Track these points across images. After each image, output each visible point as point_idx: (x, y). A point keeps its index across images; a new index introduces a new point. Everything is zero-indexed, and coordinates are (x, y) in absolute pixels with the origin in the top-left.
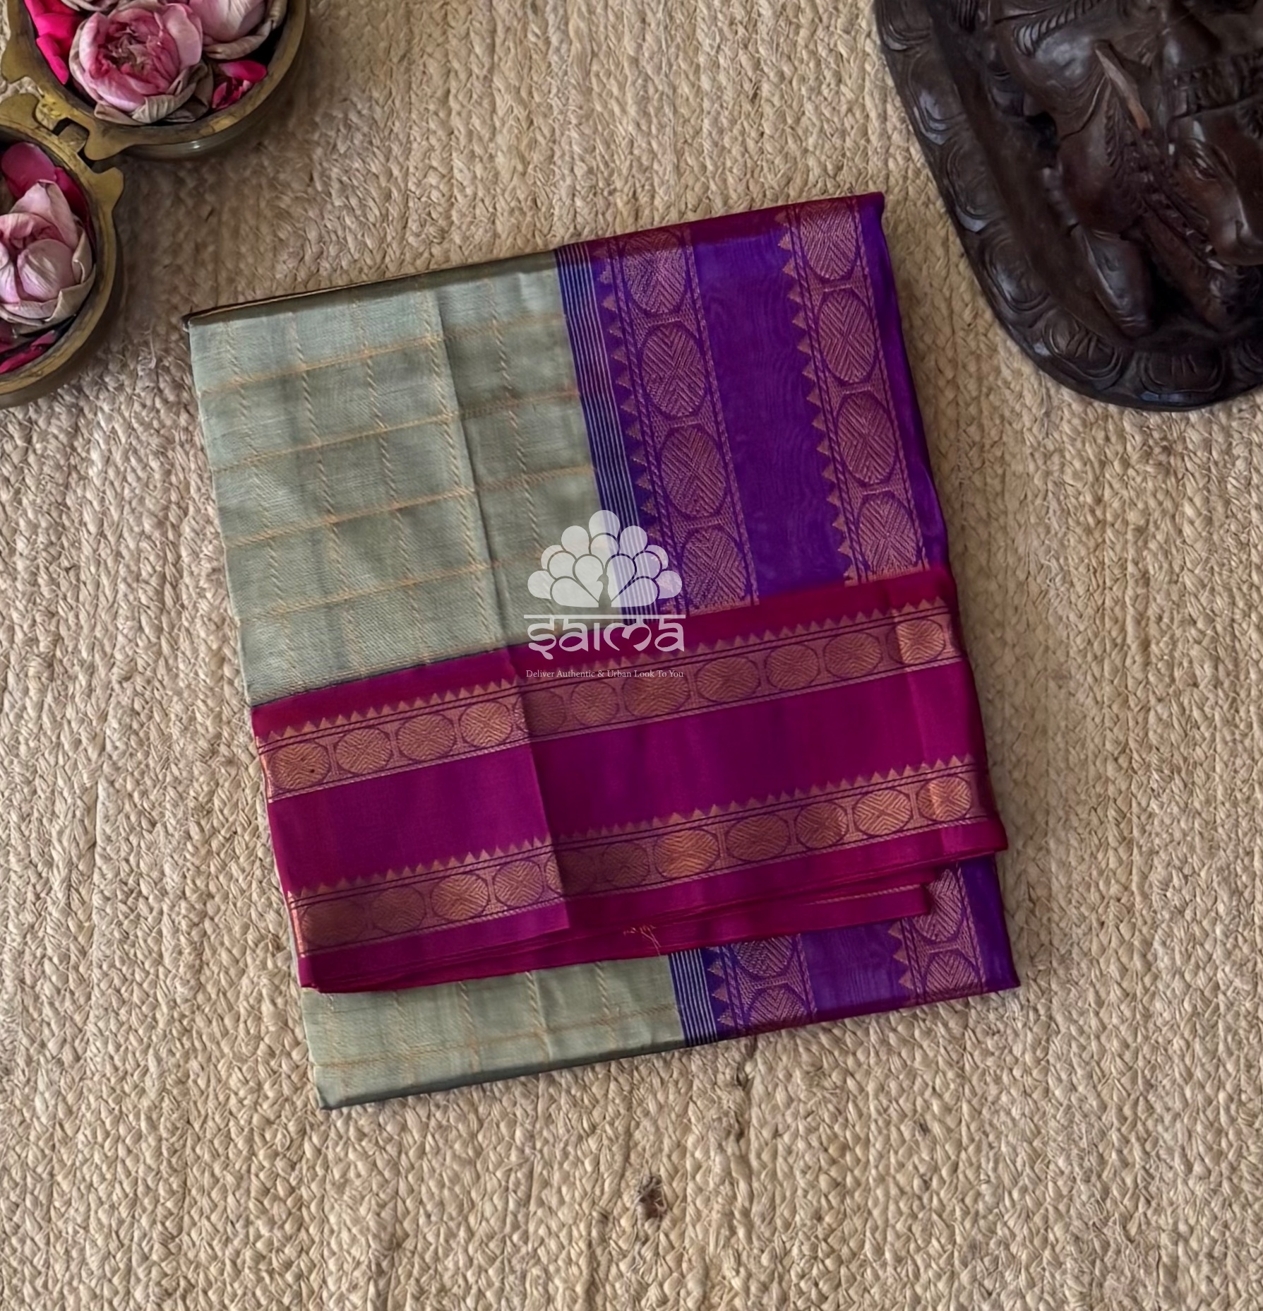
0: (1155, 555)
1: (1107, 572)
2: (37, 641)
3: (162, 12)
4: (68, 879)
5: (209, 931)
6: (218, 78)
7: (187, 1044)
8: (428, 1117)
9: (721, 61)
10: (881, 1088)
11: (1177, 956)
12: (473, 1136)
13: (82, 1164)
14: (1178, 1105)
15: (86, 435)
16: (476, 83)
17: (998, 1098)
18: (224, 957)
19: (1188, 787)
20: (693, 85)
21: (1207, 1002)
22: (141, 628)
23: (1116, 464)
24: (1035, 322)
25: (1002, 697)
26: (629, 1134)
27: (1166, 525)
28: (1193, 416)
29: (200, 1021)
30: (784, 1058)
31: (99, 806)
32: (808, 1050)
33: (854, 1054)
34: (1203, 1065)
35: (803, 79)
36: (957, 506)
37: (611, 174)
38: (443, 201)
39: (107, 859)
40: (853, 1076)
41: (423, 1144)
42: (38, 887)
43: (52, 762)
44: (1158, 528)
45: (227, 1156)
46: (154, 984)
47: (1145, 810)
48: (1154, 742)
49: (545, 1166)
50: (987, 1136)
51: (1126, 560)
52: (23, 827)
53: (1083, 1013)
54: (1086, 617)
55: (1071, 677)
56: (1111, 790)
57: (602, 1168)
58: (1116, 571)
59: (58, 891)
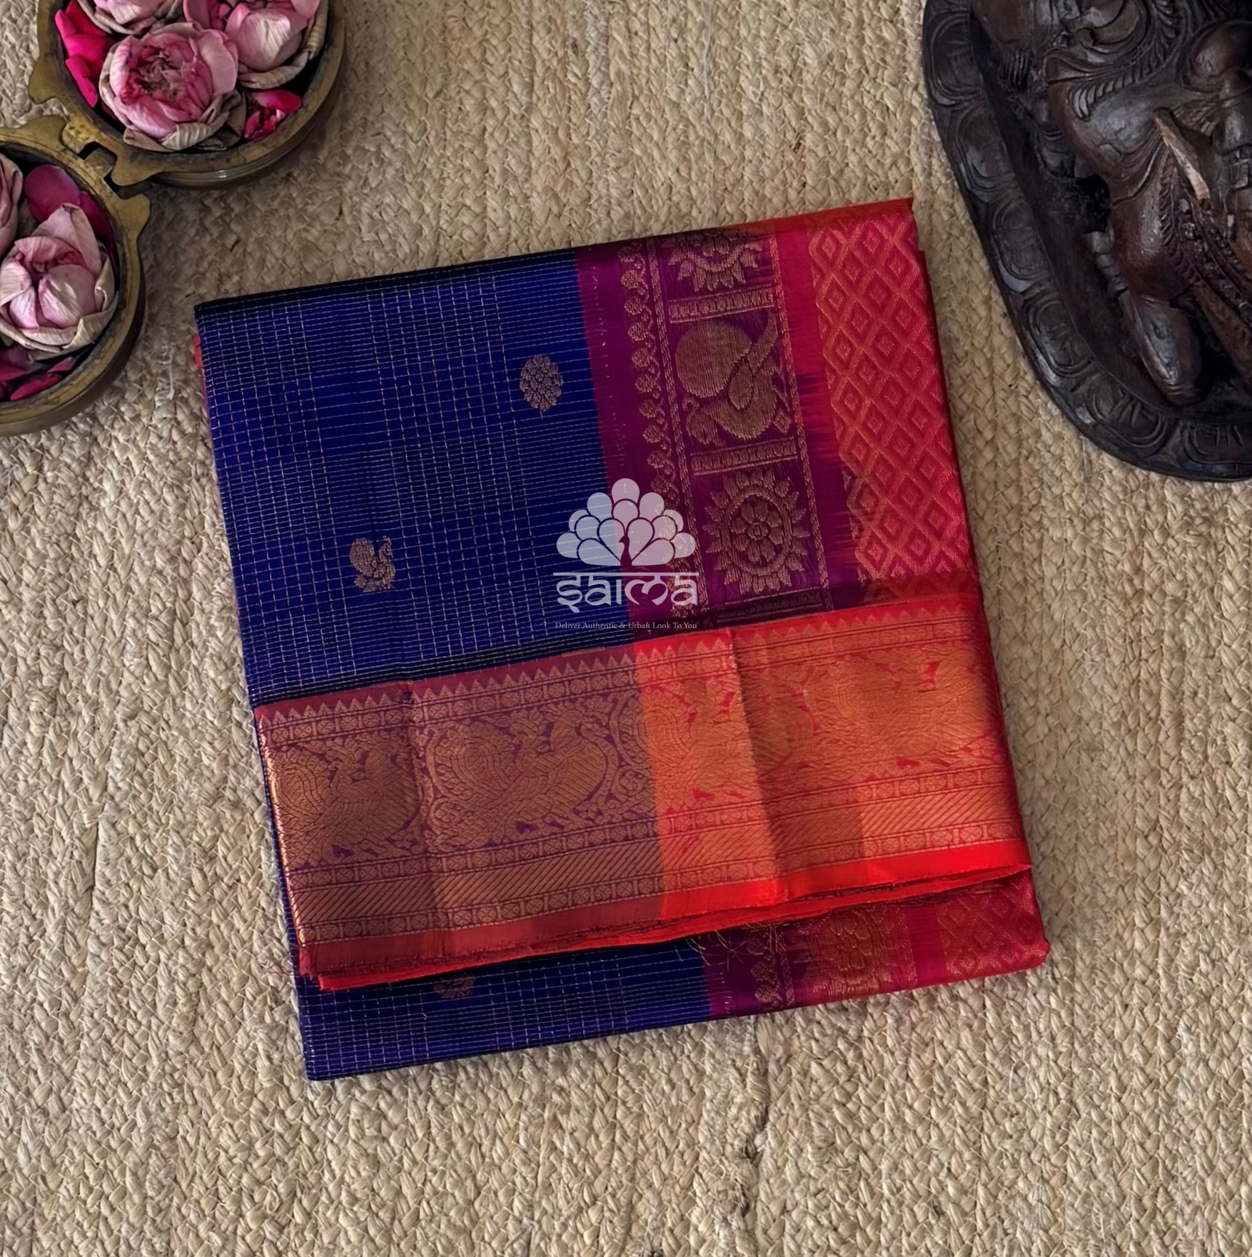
0: (1193, 629)
1: (1144, 643)
2: (41, 674)
3: (196, 38)
4: (63, 922)
5: (206, 982)
6: (252, 106)
7: (178, 1099)
8: (424, 1184)
9: (765, 109)
10: (895, 1167)
11: (1202, 1044)
12: (472, 1203)
13: (63, 1220)
14: (1198, 1198)
15: (100, 465)
16: (513, 122)
17: (1014, 1182)
18: (220, 1009)
19: (1219, 869)
20: (735, 132)
21: (1232, 1092)
22: (149, 667)
23: (1156, 532)
24: (1079, 385)
25: (1033, 767)
26: (631, 1207)
27: (1204, 598)
28: (1236, 488)
29: (192, 1078)
30: (796, 1133)
31: (99, 849)
32: (821, 1125)
33: (869, 1131)
34: (1225, 1158)
35: (847, 131)
36: (994, 570)
37: (649, 218)
38: (475, 240)
39: (105, 902)
40: (866, 1153)
41: (417, 1211)
42: (31, 929)
43: (51, 801)
44: (1196, 601)
45: (214, 1217)
46: (145, 1036)
47: (1173, 891)
48: (1186, 821)
49: (542, 1239)
50: (1003, 1222)
51: (1163, 632)
52: (19, 866)
53: (1105, 1098)
54: (1121, 689)
55: (1103, 750)
56: (1140, 869)
57: (602, 1241)
58: (1153, 643)
59: (53, 934)
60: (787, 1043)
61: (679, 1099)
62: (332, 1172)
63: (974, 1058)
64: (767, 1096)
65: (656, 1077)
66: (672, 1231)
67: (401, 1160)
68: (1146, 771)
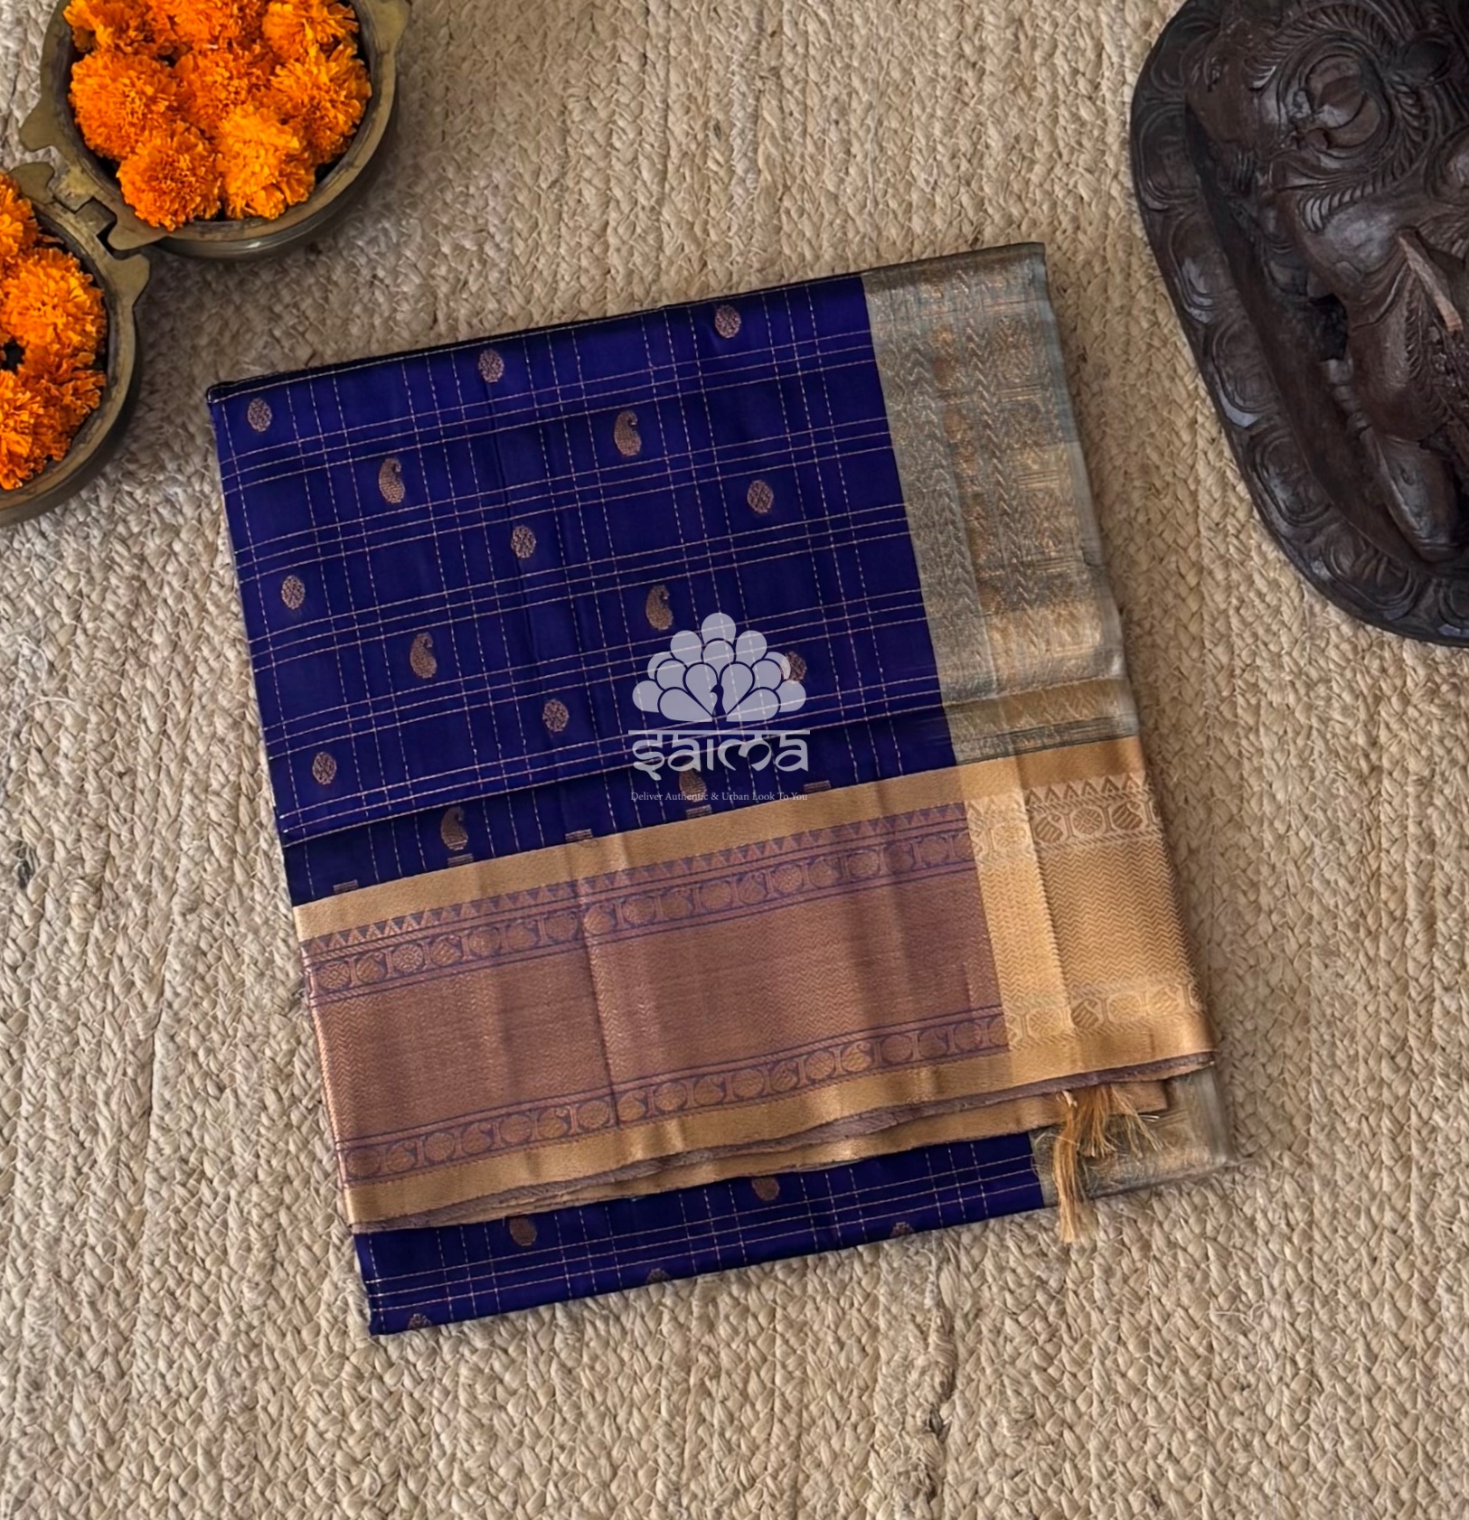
0: (1442, 815)
1: (1384, 832)
2: (82, 860)
4: (115, 1152)
5: (285, 1223)
7: (256, 1362)
8: (550, 1462)
9: (938, 199)
10: (1106, 1445)
12: (606, 1486)
13: (127, 1507)
15: (149, 613)
16: (641, 215)
17: (1247, 1469)
18: (303, 1255)
20: (902, 226)
22: (210, 851)
23: (1394, 700)
24: (1315, 535)
25: (1255, 974)
26: (796, 1490)
27: (1457, 776)
29: (271, 1336)
30: (989, 1402)
31: (156, 1066)
32: (1018, 1393)
33: (1074, 1401)
35: (1032, 224)
36: (1201, 740)
39: (165, 1130)
40: (1071, 1428)
41: (543, 1495)
42: (80, 1160)
43: (99, 1008)
44: (1446, 781)
45: (304, 1505)
46: (216, 1287)
47: (1426, 1123)
48: (1441, 1042)
50: (1234, 1516)
51: (1406, 817)
52: (62, 1086)
53: (1351, 1369)
54: (1358, 883)
55: (1338, 954)
56: (1386, 1096)
58: (1395, 830)
59: (104, 1166)
60: (976, 1293)
61: (849, 1360)
62: (441, 1446)
63: (1197, 1318)
64: (953, 1358)
65: (821, 1335)
67: (521, 1432)
68: (1390, 981)
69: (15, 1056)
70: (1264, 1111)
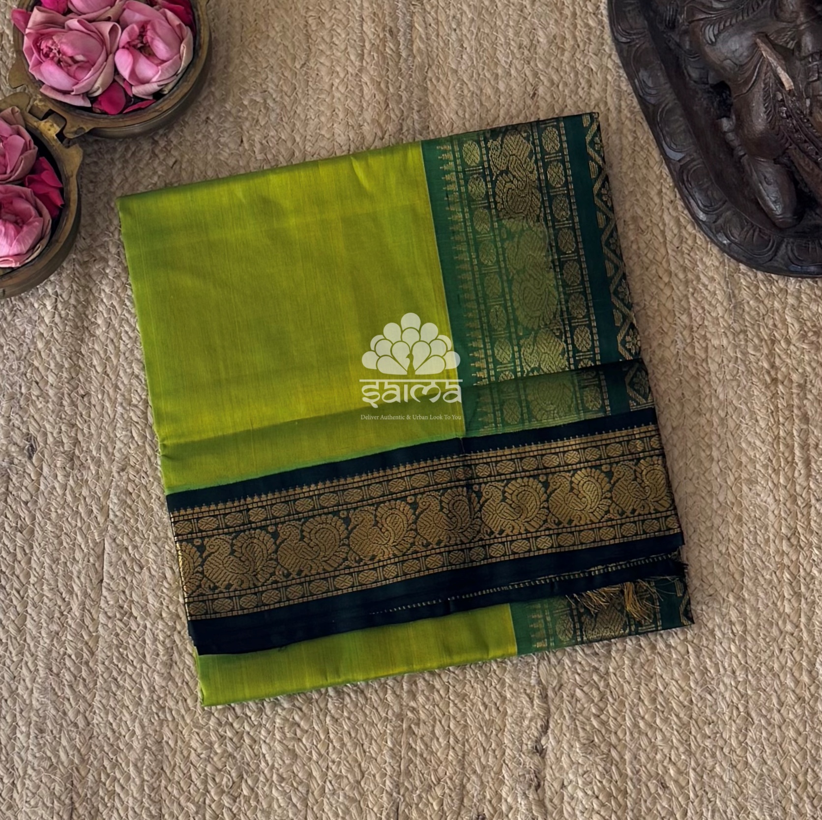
0: (812, 403)
1: (780, 413)
2: (62, 443)
4: (83, 603)
5: (178, 642)
7: (162, 716)
8: (327, 770)
9: (512, 72)
10: (635, 757)
12: (359, 783)
13: (92, 795)
15: (94, 308)
16: (350, 79)
17: (714, 768)
22: (132, 437)
23: (782, 342)
25: (711, 495)
26: (463, 786)
29: (171, 703)
30: (568, 735)
31: (106, 556)
32: (584, 729)
33: (616, 733)
36: (676, 367)
39: (110, 590)
40: (615, 748)
41: (323, 788)
42: (63, 608)
43: (73, 525)
44: (813, 386)
45: (190, 793)
46: (140, 675)
47: (809, 574)
48: (815, 529)
49: (406, 806)
50: (707, 793)
51: (793, 406)
52: (54, 567)
54: (767, 443)
55: (757, 482)
56: (786, 561)
57: (445, 808)
58: (787, 413)
59: (76, 612)
60: (559, 676)
61: (490, 715)
62: (266, 762)
63: (683, 685)
64: (548, 712)
65: (475, 701)
66: (490, 802)
67: (311, 753)
68: (787, 497)
69: (27, 551)
70: (717, 570)
